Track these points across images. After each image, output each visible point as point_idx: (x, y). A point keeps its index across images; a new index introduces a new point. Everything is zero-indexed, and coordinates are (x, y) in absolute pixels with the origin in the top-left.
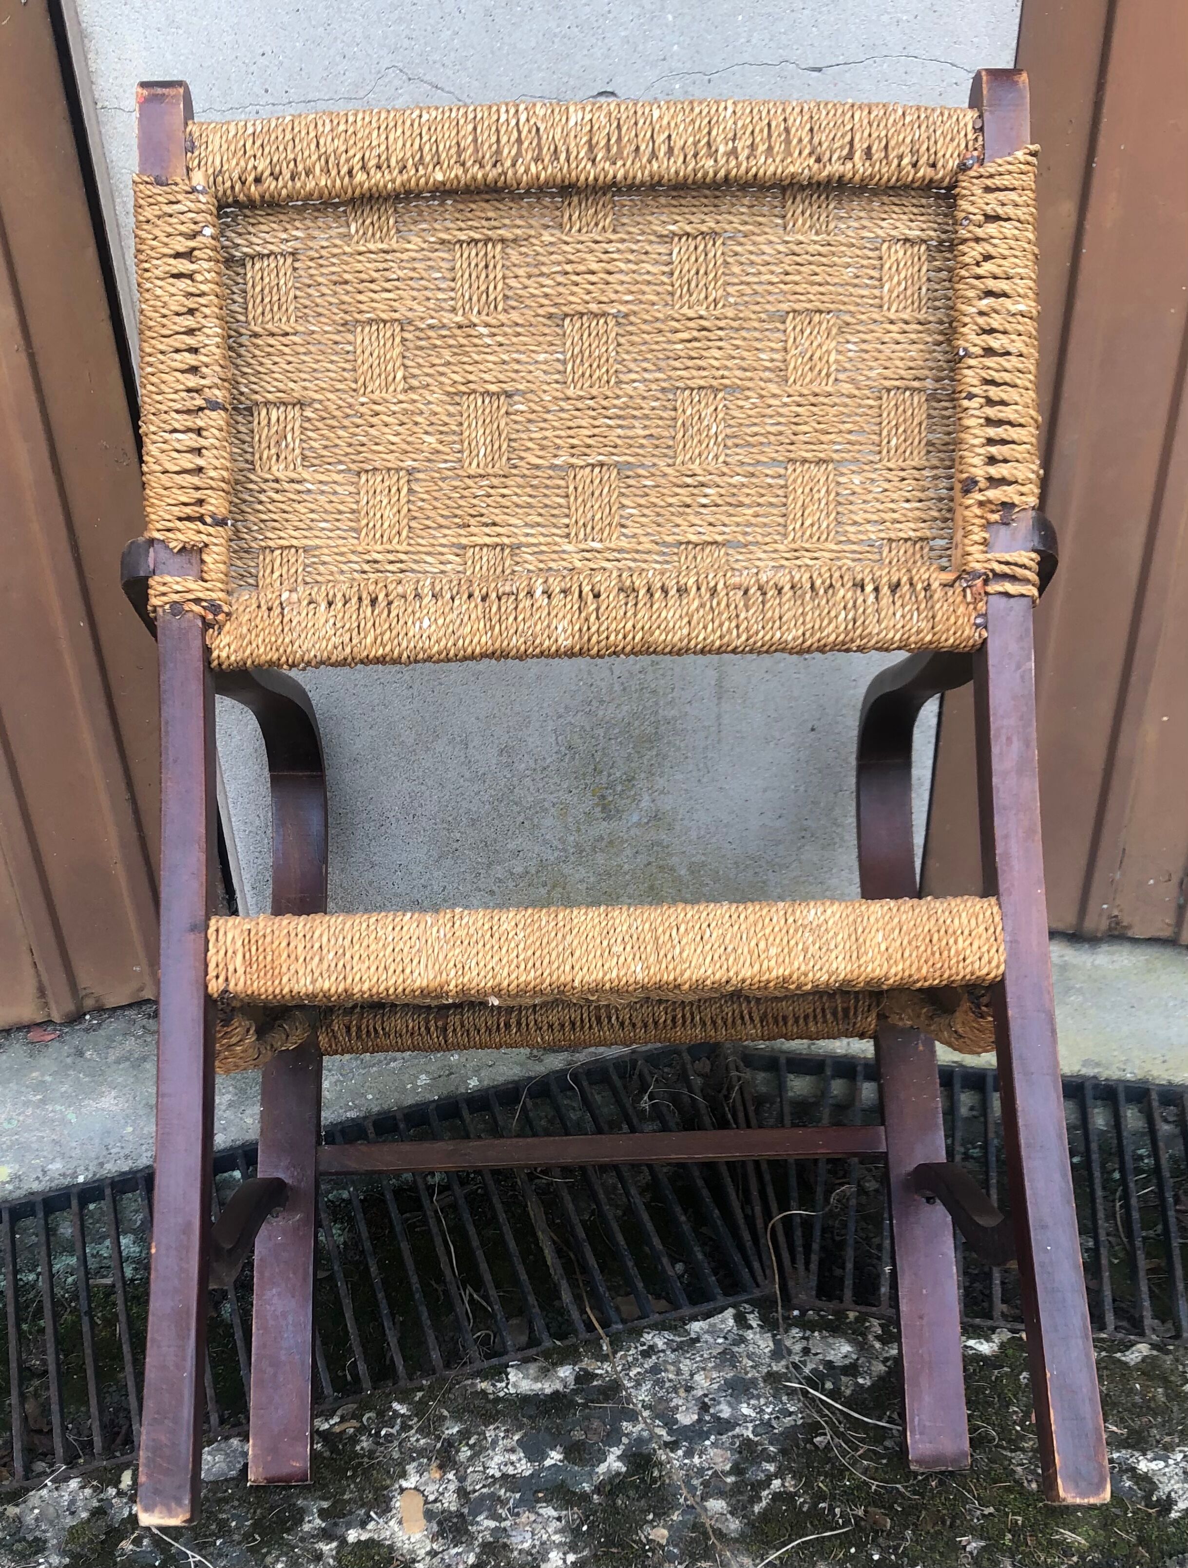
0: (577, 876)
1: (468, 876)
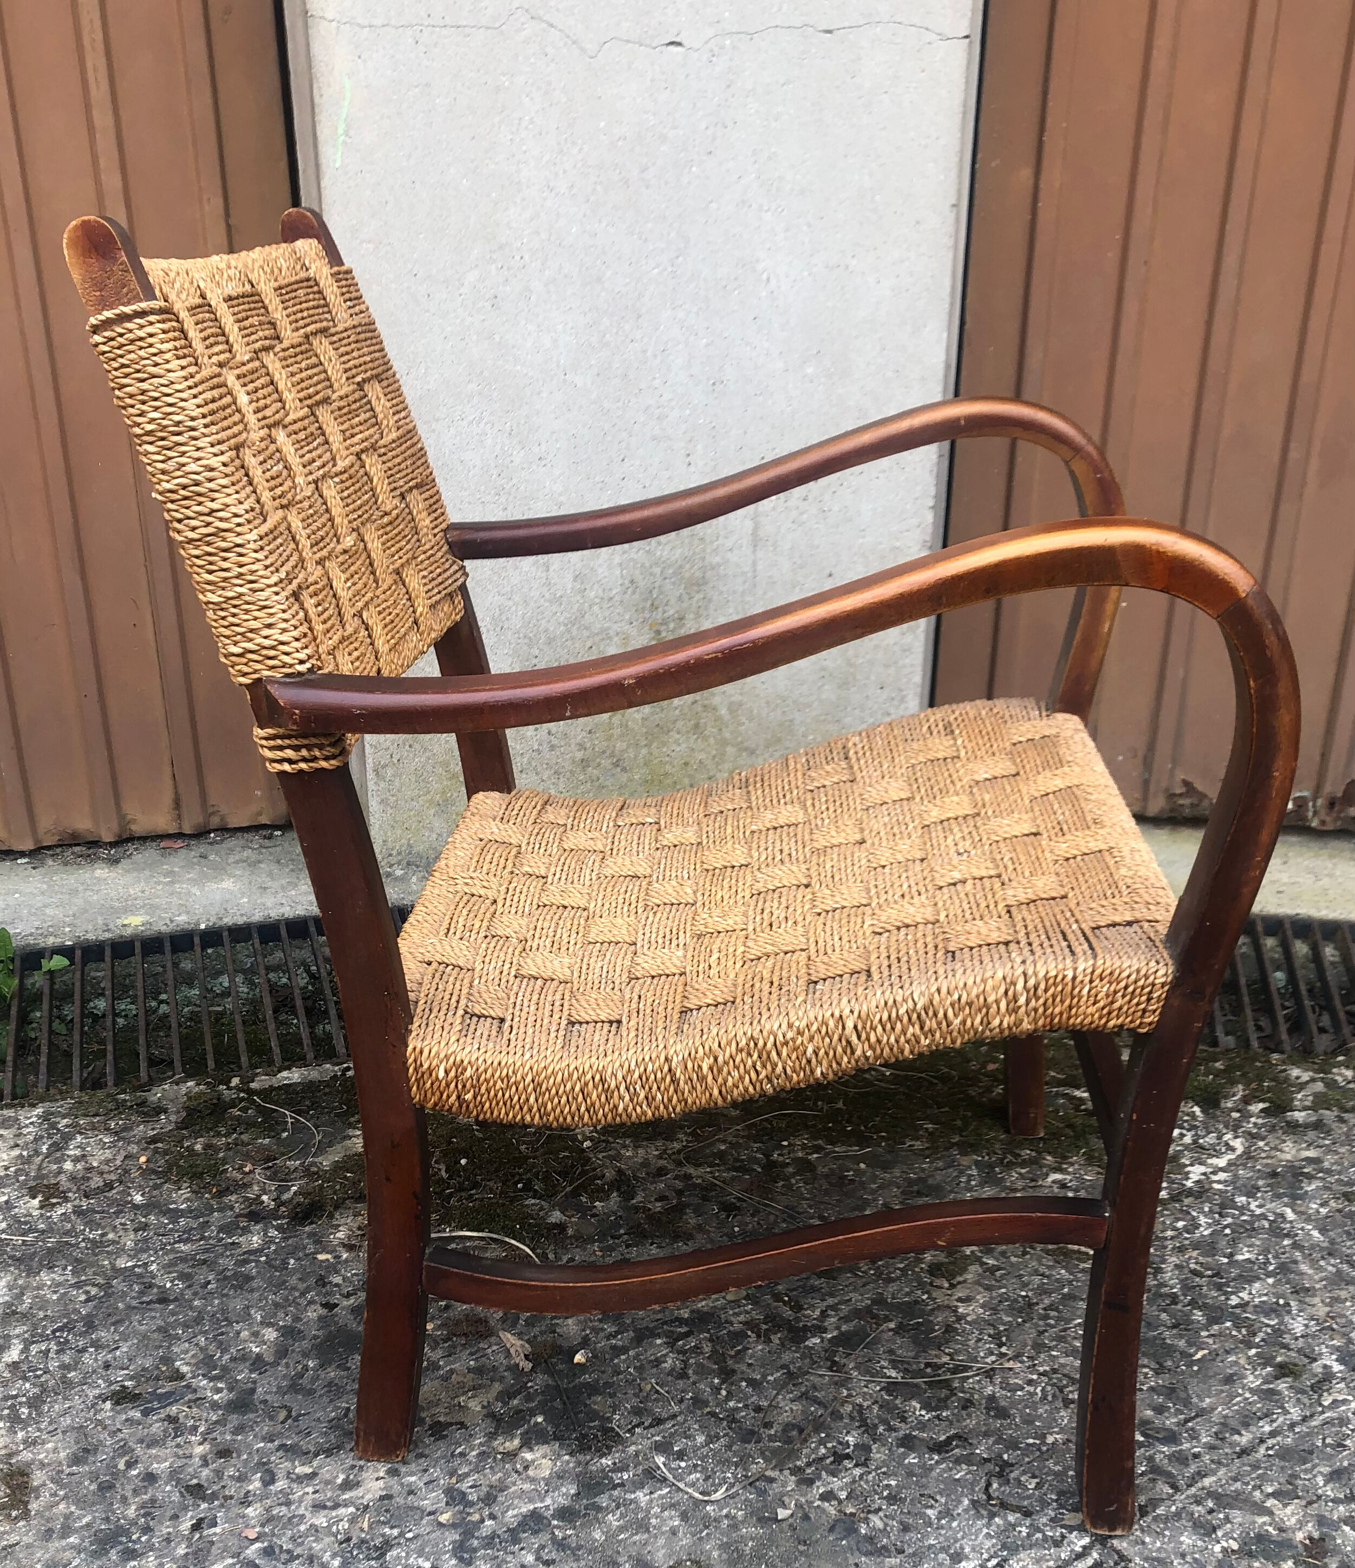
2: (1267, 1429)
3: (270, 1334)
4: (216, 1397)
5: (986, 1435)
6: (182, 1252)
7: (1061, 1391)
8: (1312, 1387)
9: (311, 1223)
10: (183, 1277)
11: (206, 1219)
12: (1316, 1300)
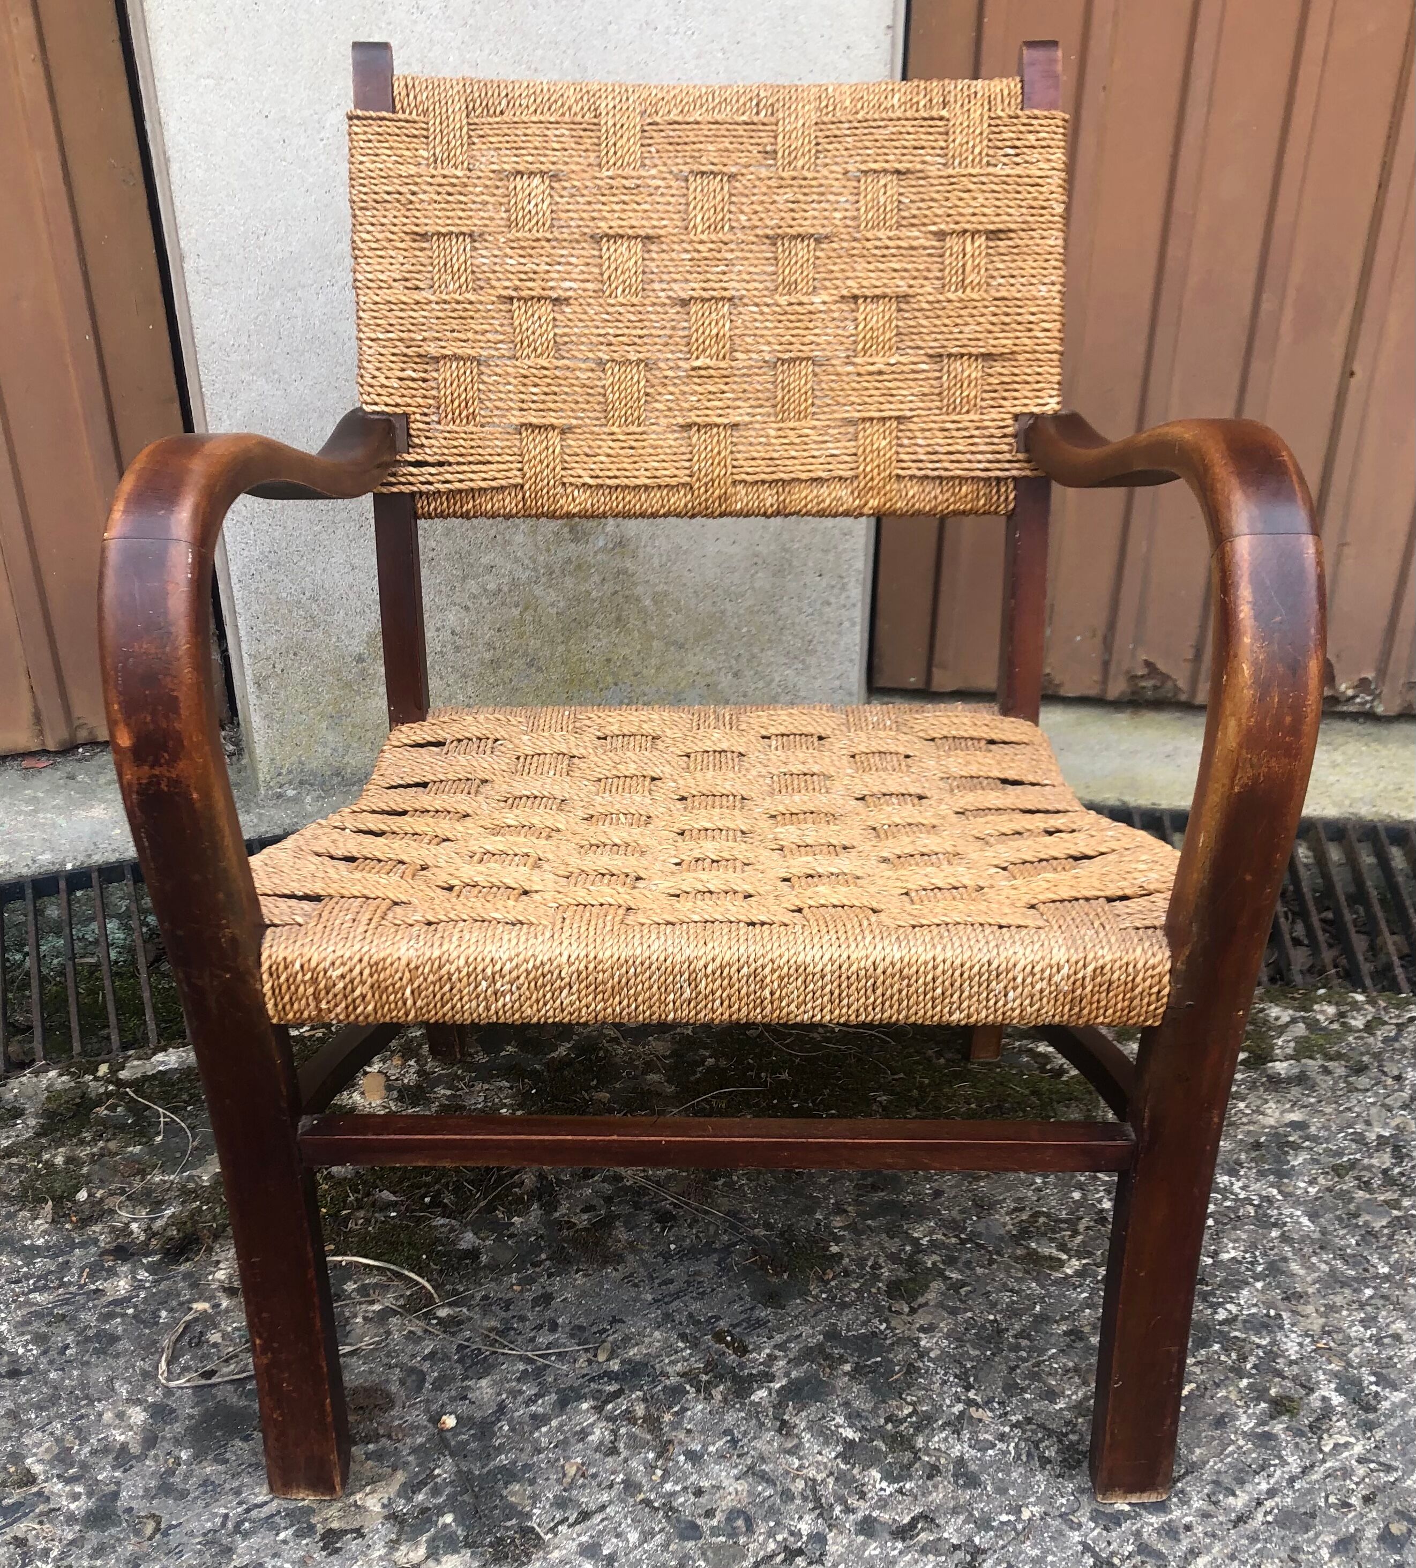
0: (549, 600)
1: (443, 588)
2: (1264, 1486)
3: (138, 1416)
4: (73, 1507)
5: (955, 1511)
6: (37, 1304)
7: (1037, 1448)
8: (1311, 1426)
9: (187, 1260)
10: (40, 1339)
11: (66, 1258)
12: (1310, 1309)
